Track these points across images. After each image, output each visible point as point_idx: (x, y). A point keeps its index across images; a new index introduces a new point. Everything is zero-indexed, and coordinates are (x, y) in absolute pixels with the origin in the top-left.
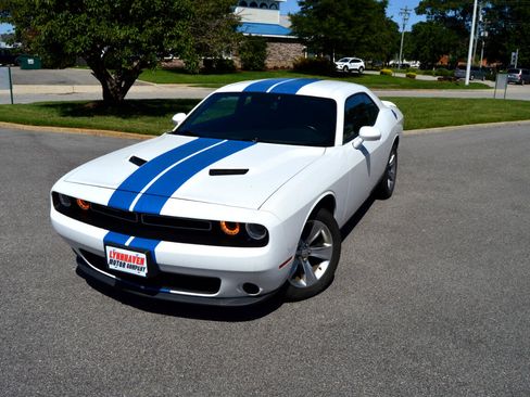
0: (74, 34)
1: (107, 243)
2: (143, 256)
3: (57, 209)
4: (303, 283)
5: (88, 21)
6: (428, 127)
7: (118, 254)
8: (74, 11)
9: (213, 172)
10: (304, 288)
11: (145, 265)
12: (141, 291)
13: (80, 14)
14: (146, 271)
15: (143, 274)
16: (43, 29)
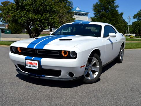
0: (22, 17)
1: (26, 59)
2: (37, 62)
3: (11, 52)
4: (89, 78)
5: (26, 13)
6: (136, 48)
7: (29, 62)
8: (22, 10)
9: (60, 40)
10: (89, 80)
11: (37, 65)
12: (36, 76)
13: (24, 11)
14: (38, 67)
15: (37, 68)
16: (12, 15)
